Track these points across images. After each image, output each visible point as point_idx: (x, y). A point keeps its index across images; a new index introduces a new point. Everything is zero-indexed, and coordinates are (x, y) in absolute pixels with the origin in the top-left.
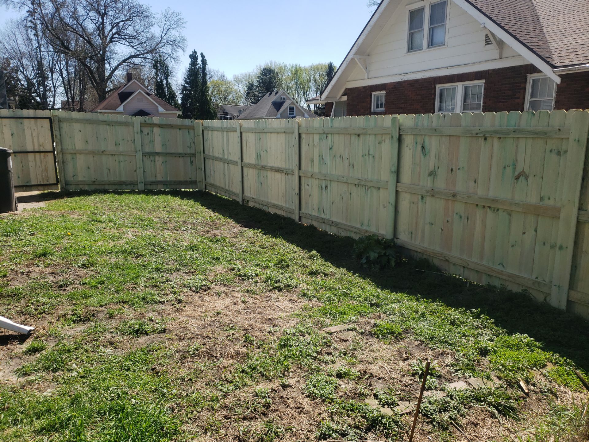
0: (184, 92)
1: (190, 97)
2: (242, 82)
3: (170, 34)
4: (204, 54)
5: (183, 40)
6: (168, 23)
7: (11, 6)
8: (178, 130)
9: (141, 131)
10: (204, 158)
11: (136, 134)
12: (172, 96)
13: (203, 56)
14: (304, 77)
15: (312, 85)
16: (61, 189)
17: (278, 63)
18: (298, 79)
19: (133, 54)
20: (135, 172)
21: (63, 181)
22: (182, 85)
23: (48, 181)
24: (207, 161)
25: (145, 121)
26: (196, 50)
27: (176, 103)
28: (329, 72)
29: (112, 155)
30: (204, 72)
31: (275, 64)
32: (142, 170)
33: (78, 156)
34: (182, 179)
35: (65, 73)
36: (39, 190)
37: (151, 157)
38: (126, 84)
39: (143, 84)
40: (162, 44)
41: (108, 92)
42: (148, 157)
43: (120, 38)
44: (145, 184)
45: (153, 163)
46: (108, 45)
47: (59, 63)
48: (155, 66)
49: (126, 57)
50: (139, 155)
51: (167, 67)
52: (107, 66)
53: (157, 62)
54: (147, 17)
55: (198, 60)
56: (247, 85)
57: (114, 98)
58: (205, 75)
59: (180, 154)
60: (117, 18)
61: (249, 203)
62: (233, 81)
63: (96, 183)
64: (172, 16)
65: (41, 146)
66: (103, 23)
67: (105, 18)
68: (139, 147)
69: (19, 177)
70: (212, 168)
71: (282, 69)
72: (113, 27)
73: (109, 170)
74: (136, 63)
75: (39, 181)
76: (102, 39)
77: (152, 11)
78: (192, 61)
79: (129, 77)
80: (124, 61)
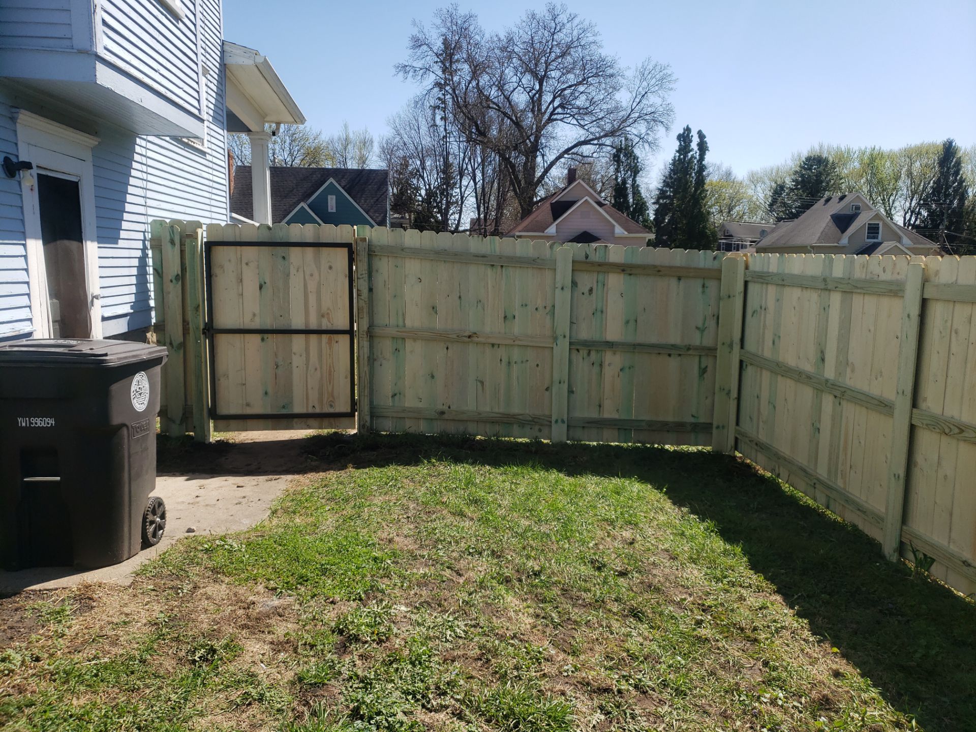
0: (661, 201)
1: (670, 210)
2: (764, 183)
3: (647, 102)
4: (704, 132)
5: (669, 111)
6: (645, 84)
7: (411, 74)
8: (673, 282)
9: (574, 284)
10: (741, 362)
11: (558, 291)
12: (641, 207)
13: (701, 135)
14: (887, 169)
15: (904, 184)
16: (359, 429)
17: (835, 146)
18: (874, 174)
19: (583, 139)
20: (547, 393)
21: (366, 409)
22: (659, 189)
23: (331, 406)
24: (749, 372)
25: (587, 257)
26: (690, 126)
27: (646, 220)
28: (944, 158)
29: (493, 345)
30: (701, 163)
31: (828, 147)
32: (565, 386)
33: (409, 344)
34: (670, 419)
35: (479, 175)
36: (309, 427)
37: (593, 353)
38: (565, 188)
39: (593, 188)
40: (631, 120)
41: (538, 202)
42: (583, 352)
43: (564, 114)
44: (568, 426)
45: (596, 369)
46: (545, 125)
47: (472, 161)
48: (616, 158)
49: (570, 145)
50: (563, 346)
51: (636, 158)
52: (539, 159)
53: (619, 150)
54: (611, 76)
55: (692, 144)
56: (771, 187)
57: (544, 211)
58: (702, 168)
59: (674, 347)
60: (563, 83)
61: (934, 568)
62: (746, 182)
63: (446, 416)
64: (653, 72)
65: (323, 316)
66: (540, 91)
67: (545, 83)
68: (563, 327)
69: (266, 393)
70: (765, 395)
71: (843, 157)
72: (554, 98)
73: (482, 383)
74: (585, 154)
75: (311, 405)
76: (535, 117)
77: (621, 64)
78: (681, 145)
79: (572, 176)
80: (567, 151)
